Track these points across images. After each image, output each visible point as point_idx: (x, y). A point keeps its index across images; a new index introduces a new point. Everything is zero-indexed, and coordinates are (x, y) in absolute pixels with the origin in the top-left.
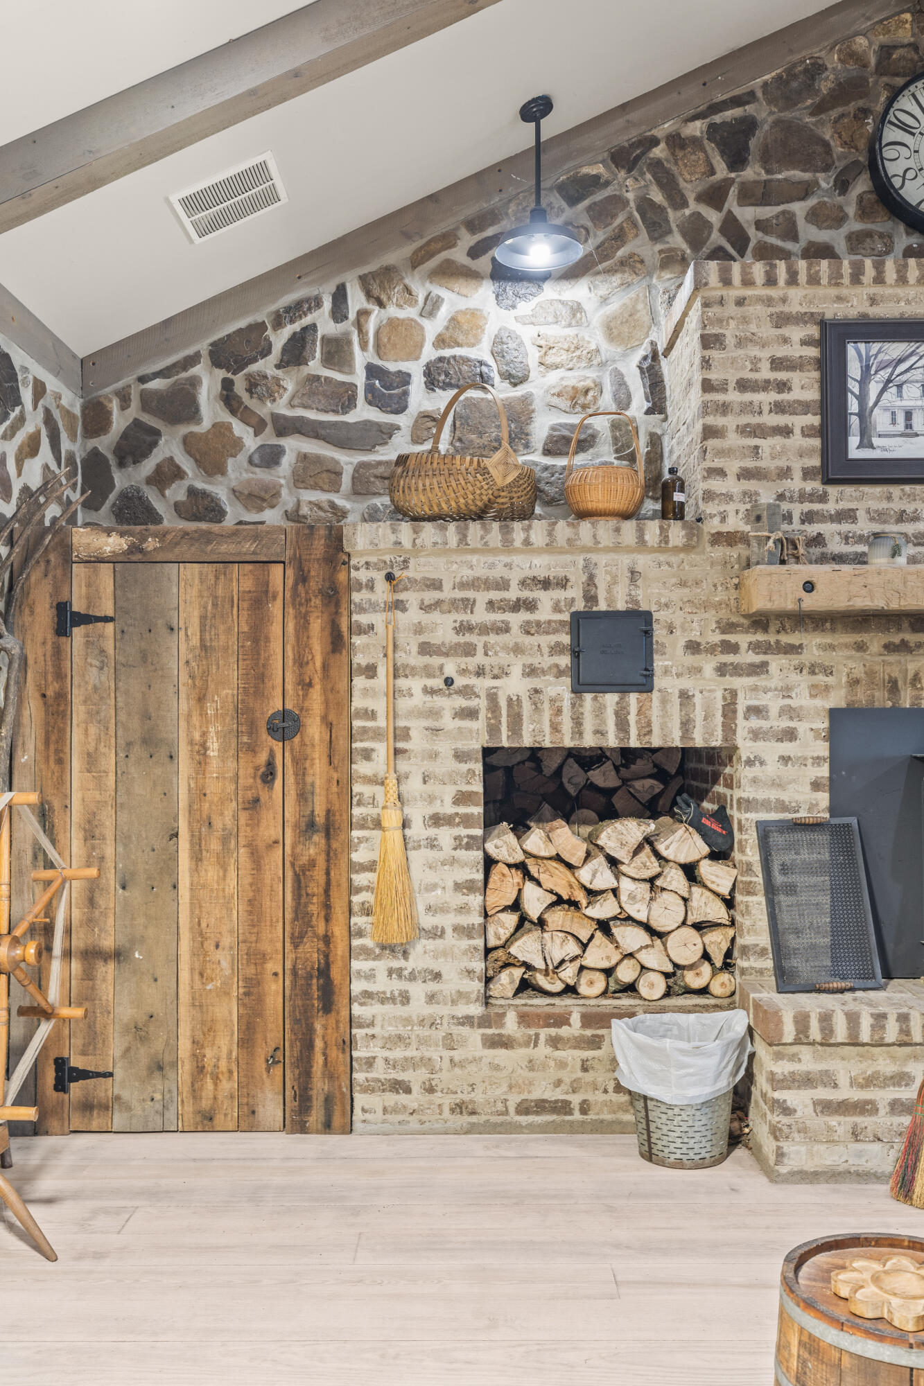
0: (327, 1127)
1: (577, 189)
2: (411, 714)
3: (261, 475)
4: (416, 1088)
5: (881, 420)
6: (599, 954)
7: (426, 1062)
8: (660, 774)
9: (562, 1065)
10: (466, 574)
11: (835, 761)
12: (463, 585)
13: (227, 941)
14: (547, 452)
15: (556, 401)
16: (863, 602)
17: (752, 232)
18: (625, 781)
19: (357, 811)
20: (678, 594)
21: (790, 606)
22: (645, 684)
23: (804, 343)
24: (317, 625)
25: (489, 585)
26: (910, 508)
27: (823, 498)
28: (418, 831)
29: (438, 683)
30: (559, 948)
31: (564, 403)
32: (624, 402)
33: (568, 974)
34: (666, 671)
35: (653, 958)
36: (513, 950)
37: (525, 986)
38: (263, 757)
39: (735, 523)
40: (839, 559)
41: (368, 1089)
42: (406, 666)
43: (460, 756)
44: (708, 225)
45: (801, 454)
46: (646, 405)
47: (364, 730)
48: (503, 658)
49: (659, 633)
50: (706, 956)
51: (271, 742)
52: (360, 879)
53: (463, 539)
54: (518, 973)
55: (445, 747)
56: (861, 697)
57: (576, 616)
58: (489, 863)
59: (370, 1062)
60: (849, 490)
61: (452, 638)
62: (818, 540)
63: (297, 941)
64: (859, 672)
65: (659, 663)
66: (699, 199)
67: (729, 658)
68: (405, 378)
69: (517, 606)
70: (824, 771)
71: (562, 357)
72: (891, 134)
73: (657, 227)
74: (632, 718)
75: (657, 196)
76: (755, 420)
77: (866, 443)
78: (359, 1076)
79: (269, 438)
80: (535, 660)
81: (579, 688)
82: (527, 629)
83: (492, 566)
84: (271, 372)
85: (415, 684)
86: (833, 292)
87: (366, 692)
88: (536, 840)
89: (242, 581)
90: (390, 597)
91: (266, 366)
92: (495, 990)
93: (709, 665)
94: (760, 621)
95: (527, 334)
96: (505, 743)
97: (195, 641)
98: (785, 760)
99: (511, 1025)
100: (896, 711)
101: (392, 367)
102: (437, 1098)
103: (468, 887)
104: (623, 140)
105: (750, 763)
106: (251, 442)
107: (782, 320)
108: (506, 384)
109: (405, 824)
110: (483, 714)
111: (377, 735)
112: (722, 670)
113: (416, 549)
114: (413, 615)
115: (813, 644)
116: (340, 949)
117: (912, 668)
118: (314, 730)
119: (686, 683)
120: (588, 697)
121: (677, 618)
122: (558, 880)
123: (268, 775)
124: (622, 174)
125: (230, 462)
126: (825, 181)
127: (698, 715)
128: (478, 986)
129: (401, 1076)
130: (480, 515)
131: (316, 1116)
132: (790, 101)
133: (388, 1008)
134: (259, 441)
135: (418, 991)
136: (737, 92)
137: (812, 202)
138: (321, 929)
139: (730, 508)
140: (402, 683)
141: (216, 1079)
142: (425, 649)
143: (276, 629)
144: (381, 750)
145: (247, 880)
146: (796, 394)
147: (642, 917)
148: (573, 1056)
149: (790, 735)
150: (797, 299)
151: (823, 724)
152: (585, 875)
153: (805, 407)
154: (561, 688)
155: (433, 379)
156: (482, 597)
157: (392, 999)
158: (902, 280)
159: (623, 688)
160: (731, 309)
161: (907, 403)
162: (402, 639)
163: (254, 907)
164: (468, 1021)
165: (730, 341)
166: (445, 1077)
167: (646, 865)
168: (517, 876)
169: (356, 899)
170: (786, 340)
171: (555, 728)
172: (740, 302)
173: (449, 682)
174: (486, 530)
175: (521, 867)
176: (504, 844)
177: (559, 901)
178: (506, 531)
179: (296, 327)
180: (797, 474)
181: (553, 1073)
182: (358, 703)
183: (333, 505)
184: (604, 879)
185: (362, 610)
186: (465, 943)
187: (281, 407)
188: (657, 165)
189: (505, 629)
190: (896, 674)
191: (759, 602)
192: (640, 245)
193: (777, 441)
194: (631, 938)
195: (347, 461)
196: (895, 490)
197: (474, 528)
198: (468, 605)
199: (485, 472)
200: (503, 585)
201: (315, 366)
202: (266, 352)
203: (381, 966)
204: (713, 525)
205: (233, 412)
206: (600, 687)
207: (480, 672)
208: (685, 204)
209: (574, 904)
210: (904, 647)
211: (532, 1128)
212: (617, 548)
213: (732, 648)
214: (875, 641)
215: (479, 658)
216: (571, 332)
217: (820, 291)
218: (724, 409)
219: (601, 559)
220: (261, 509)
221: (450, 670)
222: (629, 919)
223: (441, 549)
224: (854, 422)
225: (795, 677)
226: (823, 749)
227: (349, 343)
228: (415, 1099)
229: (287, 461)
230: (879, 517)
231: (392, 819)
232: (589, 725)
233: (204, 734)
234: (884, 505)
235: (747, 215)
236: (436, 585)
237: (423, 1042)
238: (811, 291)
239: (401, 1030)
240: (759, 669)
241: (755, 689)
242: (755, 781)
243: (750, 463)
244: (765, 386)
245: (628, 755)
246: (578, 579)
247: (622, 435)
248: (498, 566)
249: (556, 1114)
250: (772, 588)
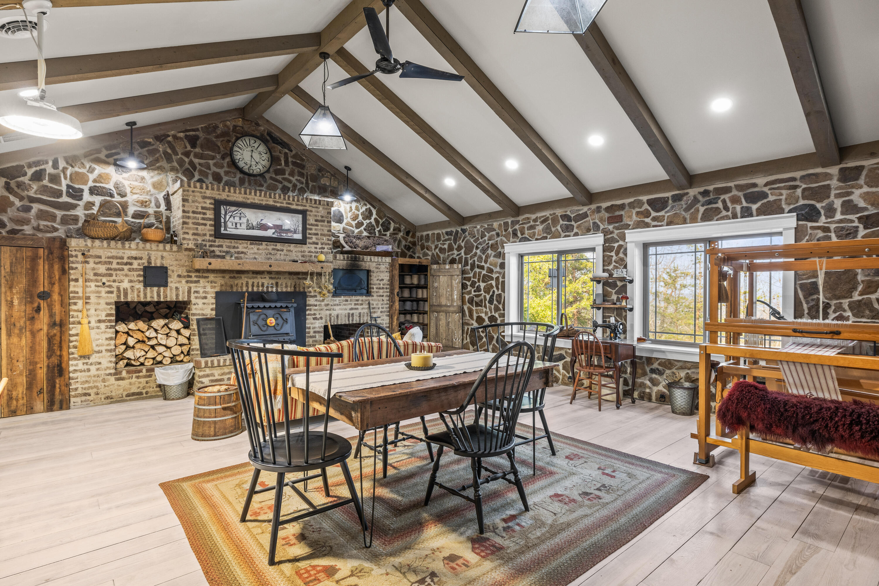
0: (61, 408)
1: (144, 145)
2: (90, 292)
3: (23, 214)
4: (92, 394)
5: (229, 224)
6: (151, 354)
7: (97, 387)
8: (169, 308)
9: (140, 383)
10: (110, 254)
11: (217, 304)
12: (108, 258)
13: (21, 359)
14: (133, 217)
15: (136, 203)
16: (223, 268)
17: (198, 166)
18: (157, 310)
19: (71, 320)
20: (175, 263)
21: (205, 268)
22: (165, 285)
23: (210, 204)
24: (56, 267)
25: (117, 258)
26: (236, 245)
27: (215, 242)
28: (93, 324)
29: (100, 284)
30: (139, 353)
31: (139, 205)
32: (158, 206)
33: (142, 360)
34: (172, 282)
35: (167, 354)
36: (124, 355)
37: (128, 365)
38: (36, 305)
39: (191, 246)
40: (219, 257)
41: (75, 397)
42: (89, 279)
43: (107, 304)
44: (185, 162)
45: (209, 230)
46: (165, 208)
47: (74, 297)
48: (122, 278)
49: (170, 272)
50: (182, 352)
51: (39, 300)
52: (72, 339)
53: (109, 245)
54: (125, 361)
55: (102, 302)
56: (224, 289)
57: (145, 267)
58: (117, 332)
59: (76, 389)
60: (221, 240)
61: (105, 272)
62: (213, 251)
63: (49, 357)
64: (223, 283)
65: (169, 280)
66: (182, 154)
67: (189, 279)
68: (82, 190)
69: (126, 264)
70: (214, 306)
71: (139, 191)
72: (235, 149)
73: (169, 159)
74: (162, 294)
75: (169, 151)
76: (197, 221)
77: (225, 229)
78: (72, 393)
79: (26, 203)
80: (132, 278)
81: (146, 286)
82: (130, 270)
83: (118, 253)
84: (27, 182)
85: (93, 284)
86: (218, 192)
87: (74, 286)
88: (132, 326)
89: (27, 253)
90: (83, 260)
91: (25, 179)
92: (118, 366)
93: (184, 281)
94: (198, 271)
95: (126, 183)
96: (122, 300)
97: (8, 270)
98: (204, 304)
99: (124, 374)
100: (232, 293)
101: (77, 186)
102: (99, 396)
103: (111, 339)
104: (159, 133)
105: (194, 304)
106: (18, 203)
107: (204, 197)
108: (119, 197)
109: (89, 323)
110: (115, 293)
111: (79, 298)
112: (187, 282)
113: (93, 247)
114: (91, 265)
115: (212, 276)
116: (65, 358)
117: (236, 282)
118: (56, 297)
119: (177, 285)
120: (149, 288)
121: (175, 269)
122: (139, 336)
123: (38, 310)
124: (158, 143)
125: (9, 210)
126: (218, 156)
127: (181, 293)
128: (113, 365)
129: (87, 392)
130: (113, 239)
131: (56, 406)
132: (209, 133)
133: (83, 373)
134: (22, 203)
135: (93, 368)
136: (194, 128)
137: (215, 161)
138: (58, 353)
139: (190, 242)
140: (88, 284)
141: (17, 400)
142: (96, 274)
143: (41, 267)
144: (80, 303)
145: (30, 341)
146: (208, 216)
147: (164, 343)
148: (143, 380)
149: (205, 298)
150: (208, 193)
151: (214, 295)
152: (147, 334)
153: (210, 219)
154: (141, 286)
155: (93, 191)
156: (115, 261)
157: (84, 371)
158: (235, 192)
159: (159, 286)
160: (191, 193)
161: (236, 221)
162: (88, 272)
163: (33, 349)
164: (110, 374)
165: (190, 201)
166: (102, 390)
167: (166, 330)
168: (126, 335)
169: (71, 344)
170: (205, 203)
171: (138, 296)
172: (193, 192)
173: (104, 284)
174: (117, 243)
175: (127, 333)
176: (122, 327)
177: (139, 341)
178: (123, 244)
179: (38, 168)
180: (208, 235)
181: (137, 385)
182: (71, 289)
183: (53, 226)
184: (153, 334)
185: (73, 263)
186: (109, 354)
187: (32, 193)
188: (169, 143)
189: (123, 270)
190: (232, 283)
191: (197, 267)
192: (163, 163)
193: (203, 227)
194: (161, 349)
195: (59, 213)
196: (233, 241)
197: (113, 243)
198: (110, 263)
199: (116, 228)
200: (122, 258)
201: (46, 182)
202: (25, 174)
203: (80, 363)
204: (185, 246)
205: (10, 193)
206: (152, 285)
207: (114, 281)
208: (178, 155)
209: (143, 342)
210: (234, 277)
211: (130, 400)
212: (157, 250)
213: (191, 277)
214: (227, 276)
215: (114, 277)
216: (141, 184)
217: (214, 192)
218: (189, 217)
219: (153, 253)
220: (22, 225)
221: (104, 280)
222: (160, 344)
223: (102, 248)
224: (223, 224)
225: (207, 284)
226: (214, 301)
227: (60, 177)
228: (93, 397)
229: (34, 212)
230: (229, 247)
231: (85, 321)
232: (149, 295)
233: (12, 298)
234: (230, 244)
235: (196, 161)
236: (100, 257)
237: (96, 381)
238: (212, 192)
239: (87, 379)
240: (198, 282)
241: (196, 286)
242: (196, 309)
243: (195, 232)
244: (200, 213)
245: (158, 303)
246: (145, 257)
247: (158, 215)
248: (120, 253)
249: (138, 396)
250: (201, 263)
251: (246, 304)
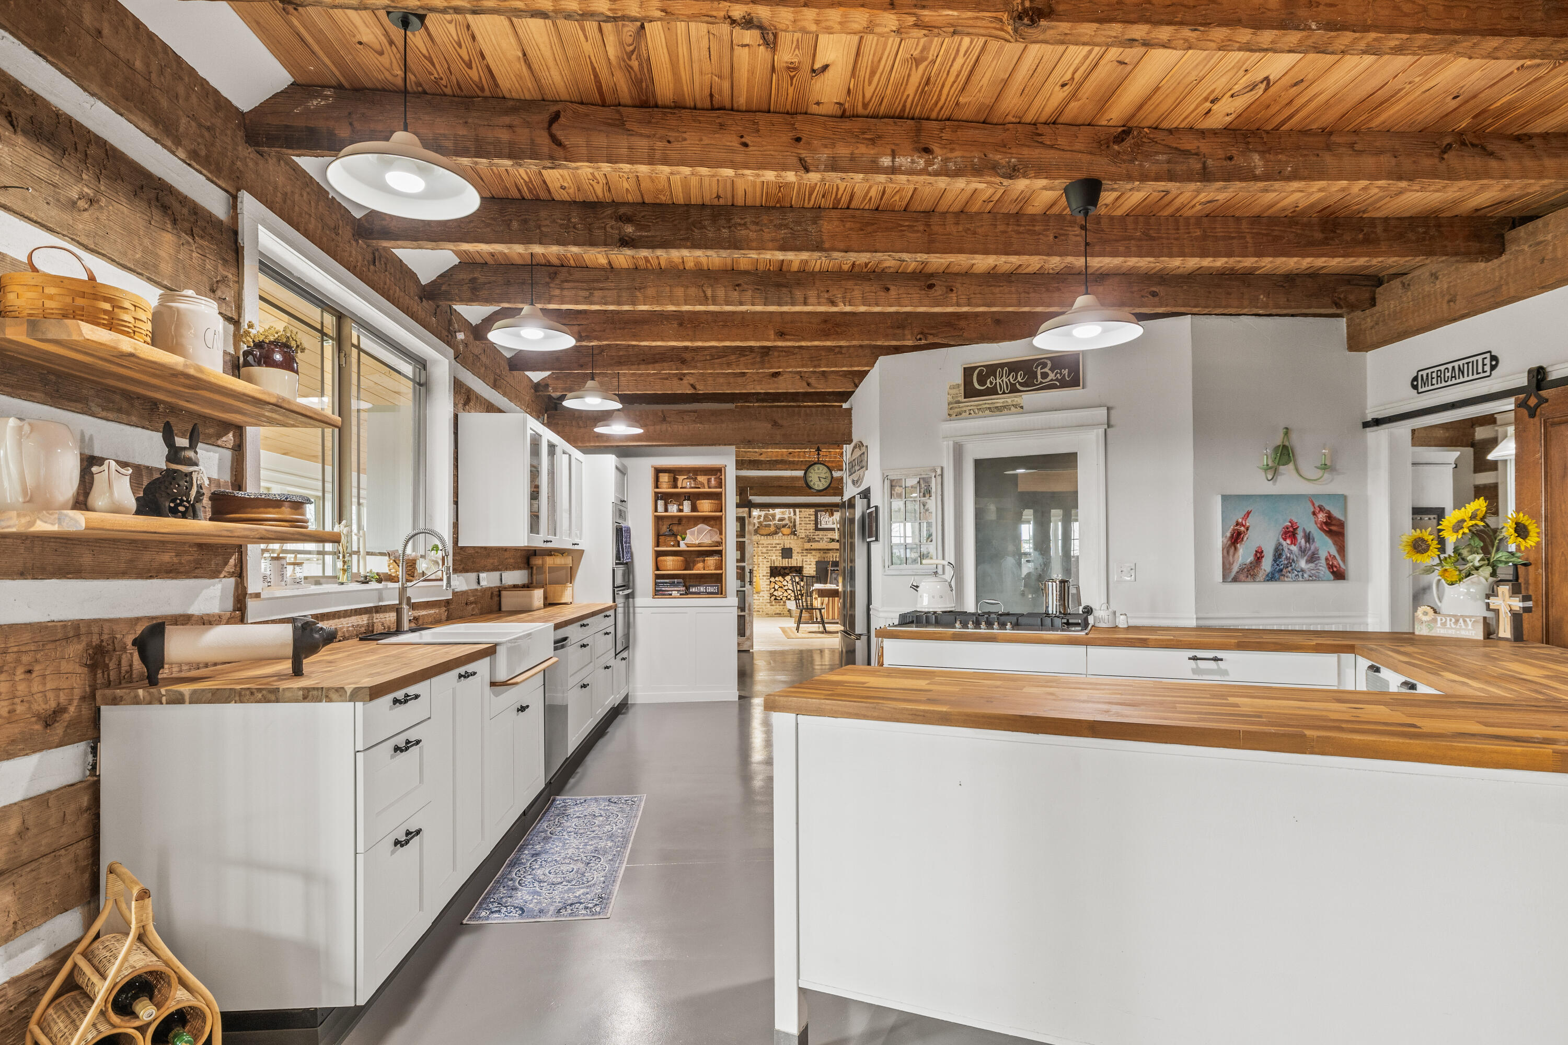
2: (761, 562)
6: (785, 594)
7: (763, 608)
8: (793, 570)
16: (819, 548)
18: (788, 571)
20: (796, 546)
21: (810, 548)
22: (792, 557)
25: (770, 544)
28: (762, 577)
29: (764, 558)
30: (780, 593)
33: (781, 597)
36: (774, 594)
37: (775, 599)
39: (804, 536)
43: (767, 568)
48: (773, 554)
49: (793, 551)
54: (774, 597)
55: (765, 567)
57: (782, 549)
58: (771, 582)
61: (766, 551)
64: (819, 556)
65: (793, 555)
67: (803, 554)
69: (774, 547)
74: (790, 562)
80: (777, 555)
81: (783, 558)
82: (776, 550)
85: (762, 558)
88: (777, 579)
92: (771, 598)
93: (800, 555)
94: (806, 550)
96: (773, 566)
98: (810, 567)
99: (773, 603)
103: (769, 585)
105: (805, 568)
110: (770, 562)
112: (802, 556)
115: (814, 552)
119: (797, 557)
120: (784, 560)
121: (796, 549)
122: (780, 584)
127: (799, 562)
128: (769, 598)
135: (761, 599)
142: (763, 553)
147: (791, 589)
148: (781, 607)
149: (811, 564)
152: (784, 584)
154: (781, 559)
156: (769, 546)
157: (757, 600)
159: (789, 558)
164: (768, 603)
166: (765, 610)
167: (792, 582)
168: (774, 584)
171: (779, 563)
173: (766, 558)
176: (773, 579)
177: (780, 587)
181: (779, 609)
184: (786, 584)
186: (768, 592)
189: (773, 550)
191: (806, 548)
194: (789, 592)
200: (772, 544)
203: (755, 596)
206: (786, 558)
207: (770, 556)
209: (782, 588)
215: (770, 554)
221: (766, 556)
222: (789, 589)
232: (784, 563)
237: (762, 605)
239: (759, 604)
241: (806, 558)
242: (806, 570)
245: (789, 567)
246: (783, 543)
247: (790, 518)
248: (771, 542)
249: (779, 615)
250: (807, 546)
251: (830, 568)
